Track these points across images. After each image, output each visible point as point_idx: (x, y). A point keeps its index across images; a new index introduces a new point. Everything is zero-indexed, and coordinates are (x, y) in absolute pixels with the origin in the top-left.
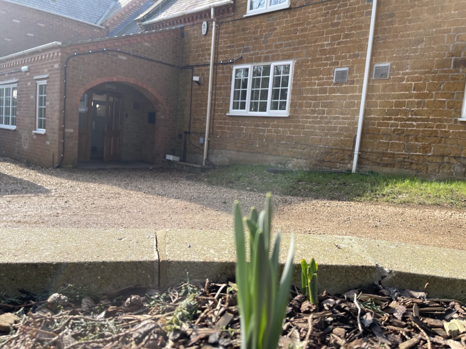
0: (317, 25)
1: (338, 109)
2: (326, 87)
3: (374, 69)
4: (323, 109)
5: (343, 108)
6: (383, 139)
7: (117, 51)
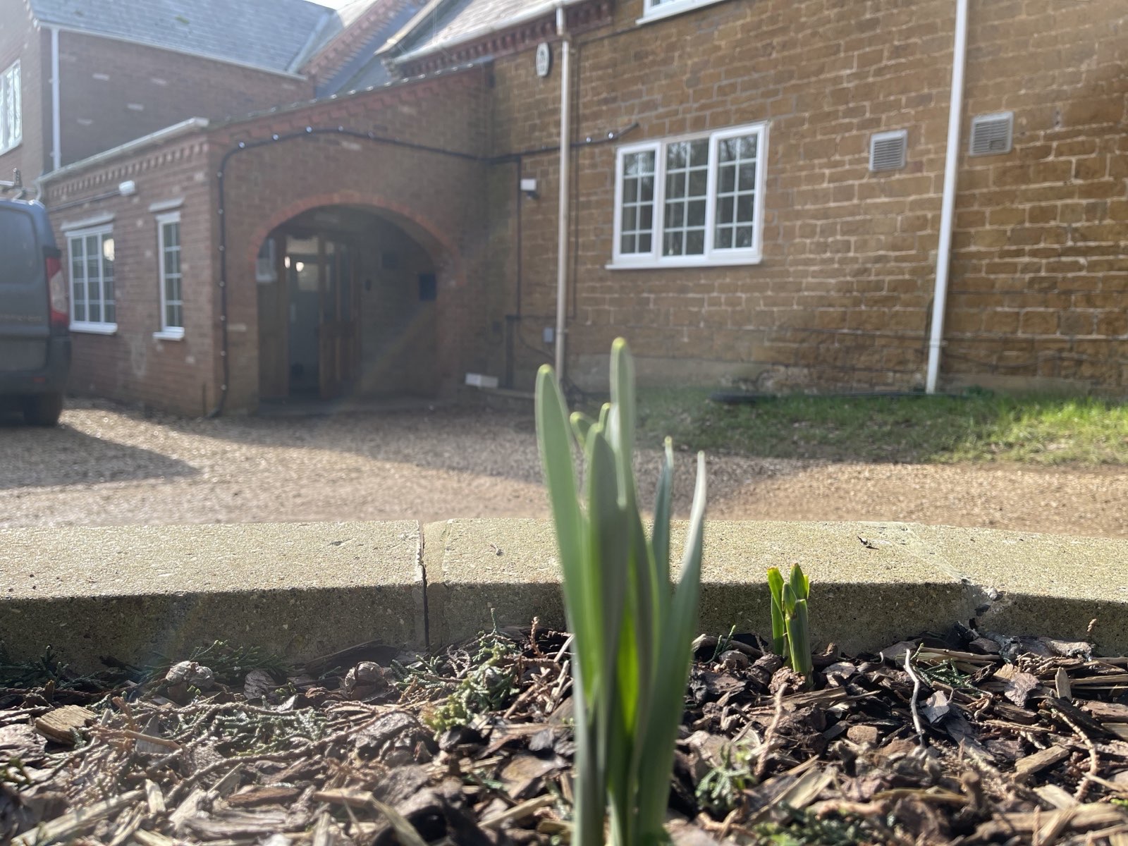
0: (821, 30)
1: (882, 237)
2: (850, 182)
3: (973, 130)
4: (846, 238)
5: (896, 234)
6: (1002, 306)
7: (338, 132)
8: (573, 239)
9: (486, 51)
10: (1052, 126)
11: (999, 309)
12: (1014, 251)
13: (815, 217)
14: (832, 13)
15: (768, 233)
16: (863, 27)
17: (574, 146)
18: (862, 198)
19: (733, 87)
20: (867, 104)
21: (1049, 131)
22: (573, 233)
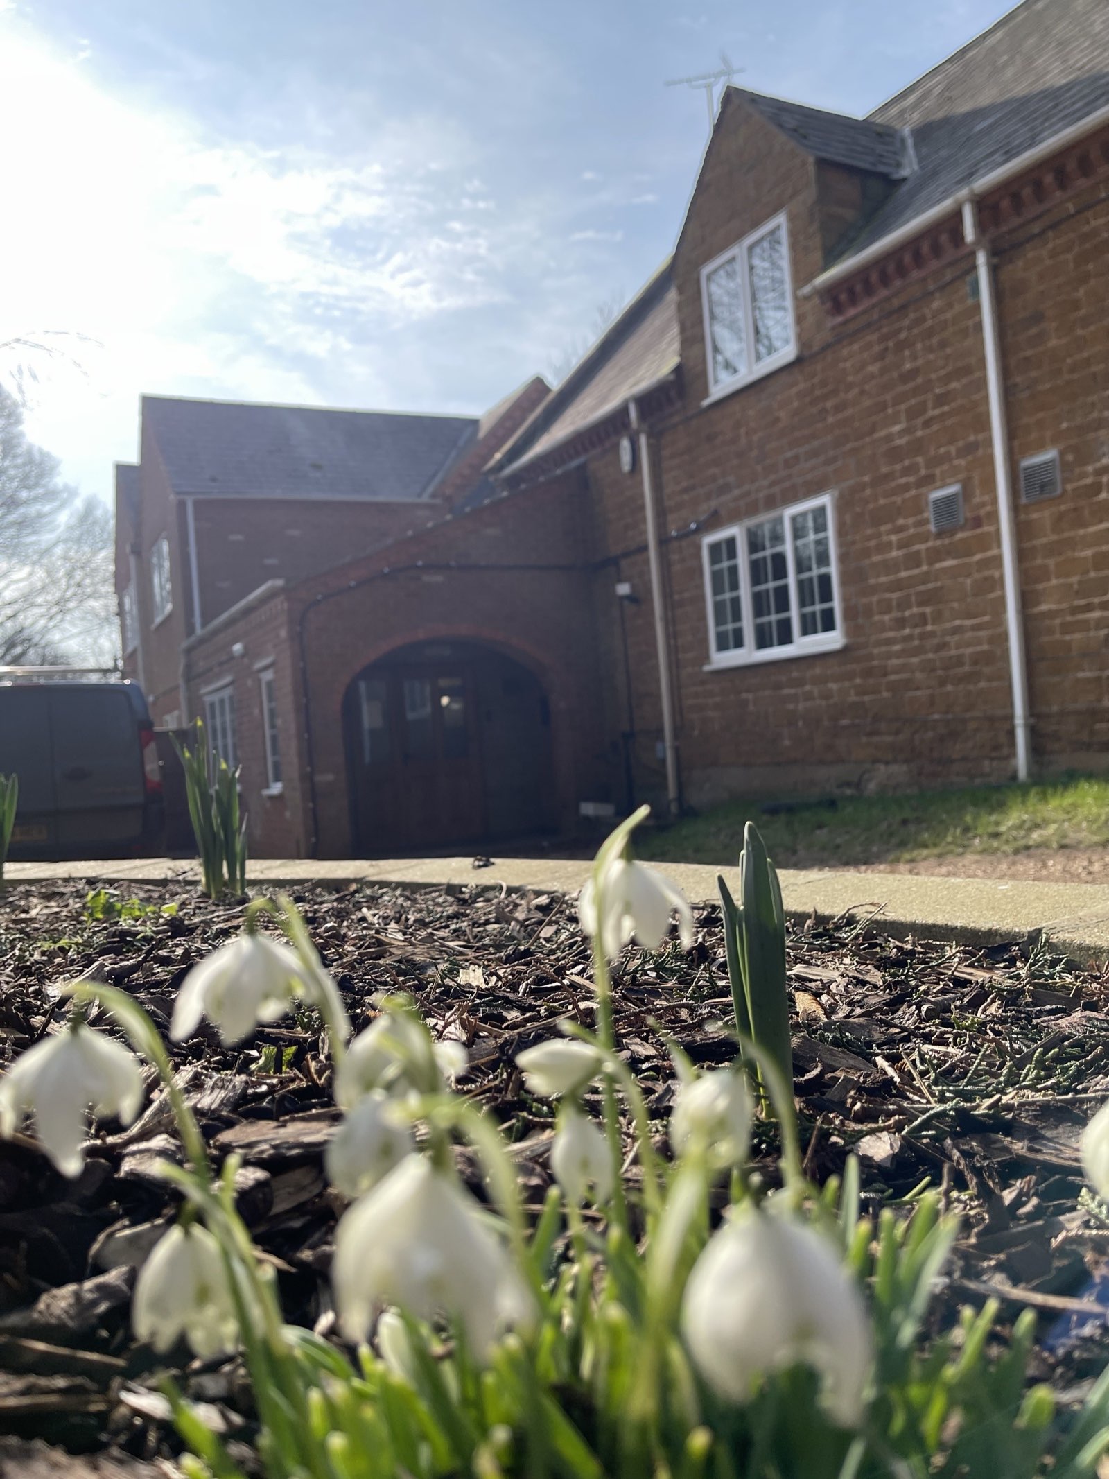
1: (955, 605)
2: (917, 547)
3: (1022, 476)
4: (921, 610)
5: (969, 600)
6: (1083, 670)
8: (672, 642)
9: (578, 454)
10: (1099, 459)
11: (1081, 675)
12: (1085, 606)
13: (889, 590)
14: (874, 368)
15: (849, 614)
16: (906, 377)
17: (663, 541)
18: (931, 563)
19: (796, 458)
20: (920, 460)
21: (1098, 465)
22: (671, 636)
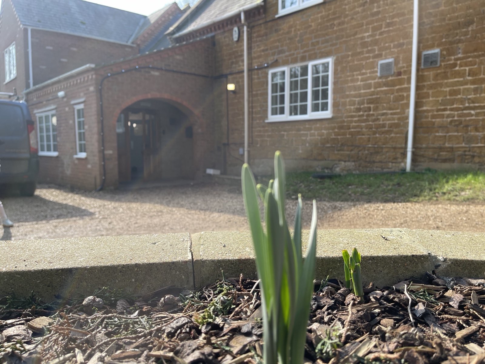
0: (355, 17)
1: (385, 105)
2: (370, 81)
3: (423, 58)
4: (369, 105)
5: (391, 103)
6: (438, 133)
7: (149, 67)
8: (251, 110)
9: (211, 31)
10: (457, 54)
11: (437, 134)
12: (443, 109)
13: (355, 97)
14: (360, 9)
15: (335, 105)
16: (373, 15)
17: (250, 70)
18: (375, 88)
19: (318, 42)
20: (376, 48)
21: (456, 57)
22: (251, 107)
